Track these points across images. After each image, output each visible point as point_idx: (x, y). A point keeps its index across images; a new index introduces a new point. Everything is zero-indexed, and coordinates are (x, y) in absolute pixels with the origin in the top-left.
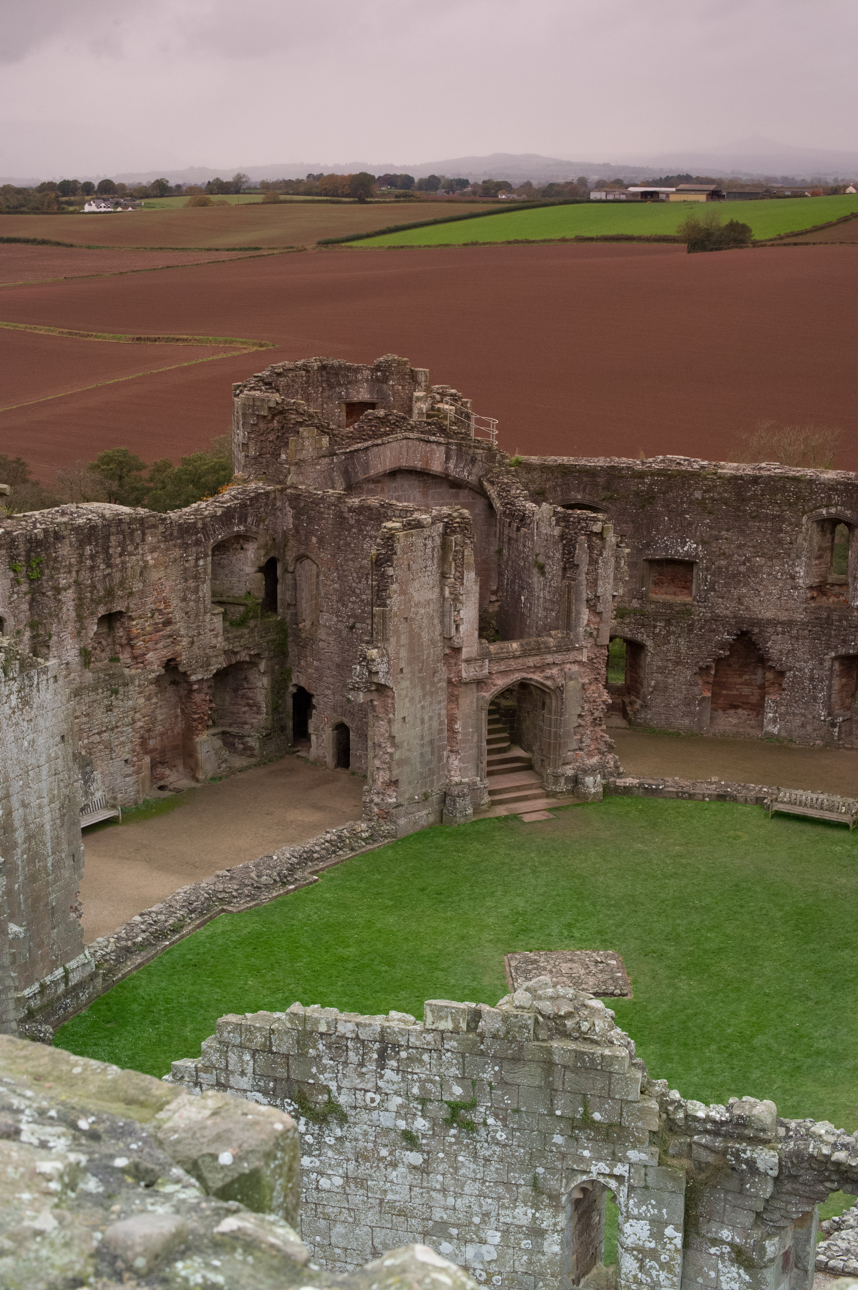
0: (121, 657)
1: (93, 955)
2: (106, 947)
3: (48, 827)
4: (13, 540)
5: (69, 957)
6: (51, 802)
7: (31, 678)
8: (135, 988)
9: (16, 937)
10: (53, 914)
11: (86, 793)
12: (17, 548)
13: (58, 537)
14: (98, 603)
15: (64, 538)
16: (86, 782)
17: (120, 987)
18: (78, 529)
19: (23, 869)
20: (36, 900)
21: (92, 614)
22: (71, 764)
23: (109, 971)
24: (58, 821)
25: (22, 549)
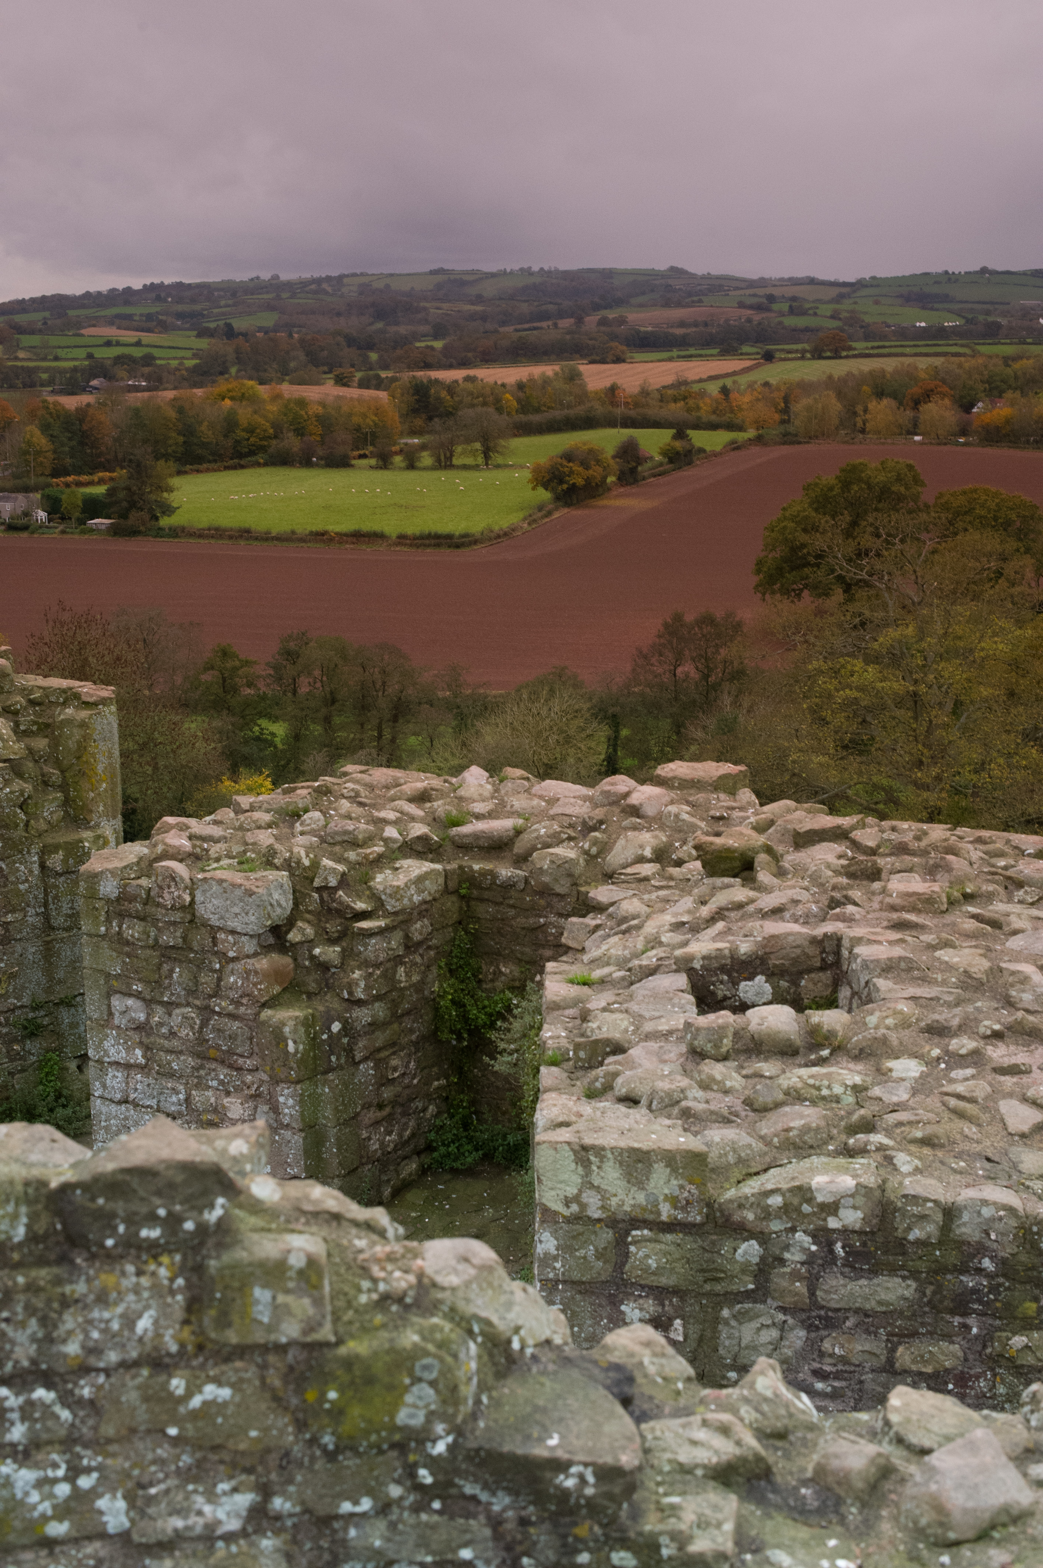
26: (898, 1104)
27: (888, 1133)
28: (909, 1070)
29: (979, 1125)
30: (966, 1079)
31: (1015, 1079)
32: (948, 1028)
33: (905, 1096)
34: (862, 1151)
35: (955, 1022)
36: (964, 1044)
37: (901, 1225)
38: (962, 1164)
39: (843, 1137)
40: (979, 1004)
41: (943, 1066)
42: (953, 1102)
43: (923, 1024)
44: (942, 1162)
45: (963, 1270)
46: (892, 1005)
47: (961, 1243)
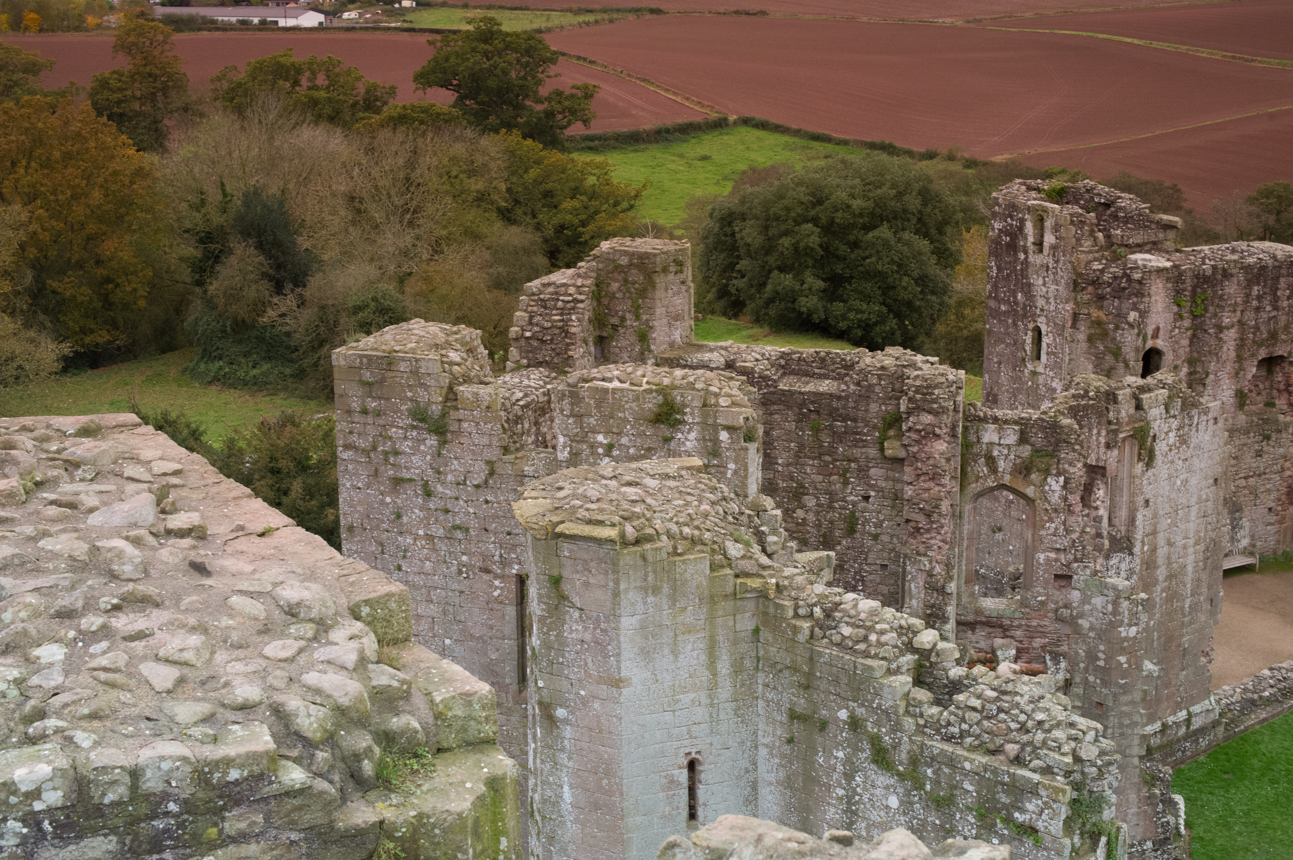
0: (1277, 402)
1: (1218, 702)
2: (1232, 696)
3: (1190, 568)
4: (1180, 275)
5: (1194, 701)
6: (1196, 544)
7: (1191, 418)
8: (1257, 743)
9: (1150, 676)
10: (1184, 656)
11: (1233, 540)
12: (1184, 283)
13: (1226, 274)
14: (1260, 344)
15: (1232, 276)
16: (1233, 528)
17: (1242, 739)
18: (1247, 268)
19: (1161, 607)
20: (1169, 639)
21: (1253, 355)
22: (1220, 508)
23: (1232, 721)
24: (1201, 564)
25: (1188, 284)
26: (56, 688)
27: (58, 714)
28: (54, 655)
29: (130, 691)
30: (104, 653)
31: (143, 643)
32: (75, 610)
33: (60, 680)
34: (42, 738)
35: (80, 604)
36: (91, 622)
37: (95, 793)
38: (131, 729)
39: (21, 728)
40: (90, 582)
41: (80, 644)
42: (103, 676)
43: (52, 611)
44: (112, 731)
45: (154, 816)
46: (21, 600)
47: (147, 796)
